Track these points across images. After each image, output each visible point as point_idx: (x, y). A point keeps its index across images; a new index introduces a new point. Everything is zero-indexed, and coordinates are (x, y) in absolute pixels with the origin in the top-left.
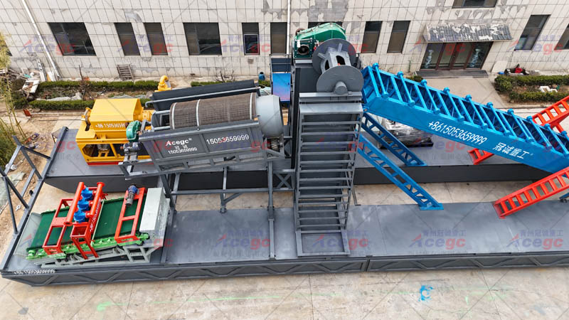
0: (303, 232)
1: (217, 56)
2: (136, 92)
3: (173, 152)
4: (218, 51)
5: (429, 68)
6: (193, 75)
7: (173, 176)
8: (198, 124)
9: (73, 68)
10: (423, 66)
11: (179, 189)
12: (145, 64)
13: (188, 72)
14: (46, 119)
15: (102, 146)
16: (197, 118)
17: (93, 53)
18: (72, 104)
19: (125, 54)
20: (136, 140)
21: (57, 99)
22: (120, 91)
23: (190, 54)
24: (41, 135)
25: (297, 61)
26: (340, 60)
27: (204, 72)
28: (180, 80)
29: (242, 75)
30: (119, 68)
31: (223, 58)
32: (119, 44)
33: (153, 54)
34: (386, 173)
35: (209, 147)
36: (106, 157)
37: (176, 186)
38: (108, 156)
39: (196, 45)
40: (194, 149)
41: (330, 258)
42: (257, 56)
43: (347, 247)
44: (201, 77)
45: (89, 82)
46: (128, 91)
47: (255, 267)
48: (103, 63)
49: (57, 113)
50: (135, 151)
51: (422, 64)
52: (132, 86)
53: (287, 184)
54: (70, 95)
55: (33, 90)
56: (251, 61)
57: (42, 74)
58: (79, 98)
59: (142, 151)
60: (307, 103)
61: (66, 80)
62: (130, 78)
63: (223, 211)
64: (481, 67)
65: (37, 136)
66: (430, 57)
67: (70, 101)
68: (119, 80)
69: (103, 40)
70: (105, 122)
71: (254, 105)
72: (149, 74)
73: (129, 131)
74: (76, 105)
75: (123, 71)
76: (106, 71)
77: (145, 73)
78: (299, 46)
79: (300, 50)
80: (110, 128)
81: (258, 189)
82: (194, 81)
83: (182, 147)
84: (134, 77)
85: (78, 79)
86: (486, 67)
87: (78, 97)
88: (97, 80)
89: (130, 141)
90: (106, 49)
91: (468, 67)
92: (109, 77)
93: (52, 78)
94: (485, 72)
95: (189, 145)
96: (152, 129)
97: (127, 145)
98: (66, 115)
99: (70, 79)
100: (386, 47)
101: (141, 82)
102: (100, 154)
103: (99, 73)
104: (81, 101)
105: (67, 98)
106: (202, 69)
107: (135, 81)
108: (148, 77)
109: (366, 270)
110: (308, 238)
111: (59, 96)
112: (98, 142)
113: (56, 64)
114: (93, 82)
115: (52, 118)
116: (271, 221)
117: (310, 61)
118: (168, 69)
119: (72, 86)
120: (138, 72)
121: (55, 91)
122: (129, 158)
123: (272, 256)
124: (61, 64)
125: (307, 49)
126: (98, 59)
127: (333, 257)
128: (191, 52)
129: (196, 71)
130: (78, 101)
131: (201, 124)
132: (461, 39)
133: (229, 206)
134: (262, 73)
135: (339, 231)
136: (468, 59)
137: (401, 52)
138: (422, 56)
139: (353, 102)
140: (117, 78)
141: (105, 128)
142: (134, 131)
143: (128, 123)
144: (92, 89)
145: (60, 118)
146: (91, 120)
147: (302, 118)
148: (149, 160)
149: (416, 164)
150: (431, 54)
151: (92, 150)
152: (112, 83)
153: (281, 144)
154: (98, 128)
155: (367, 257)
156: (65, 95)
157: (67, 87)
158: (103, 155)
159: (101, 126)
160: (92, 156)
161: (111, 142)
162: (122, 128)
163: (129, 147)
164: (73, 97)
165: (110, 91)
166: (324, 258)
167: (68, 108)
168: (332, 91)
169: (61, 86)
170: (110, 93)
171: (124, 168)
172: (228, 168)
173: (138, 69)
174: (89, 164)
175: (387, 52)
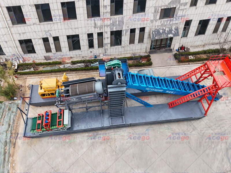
1: (79, 50)
6: (71, 57)
14: (23, 78)
16: (78, 91)
17: (35, 52)
19: (47, 52)
22: (46, 65)
24: (23, 85)
25: (106, 73)
29: (88, 56)
30: (45, 57)
31: (81, 52)
32: (44, 49)
33: (56, 52)
35: (82, 99)
42: (93, 49)
43: (124, 122)
44: (74, 57)
46: (49, 65)
47: (98, 129)
48: (39, 56)
49: (26, 76)
51: (150, 48)
55: (16, 68)
56: (91, 52)
57: (18, 61)
58: (33, 70)
60: (110, 88)
62: (49, 60)
63: (87, 112)
65: (21, 85)
66: (153, 44)
67: (30, 71)
74: (32, 73)
75: (46, 58)
76: (40, 58)
80: (49, 89)
83: (74, 100)
86: (172, 47)
90: (40, 51)
92: (41, 60)
93: (21, 62)
98: (29, 76)
100: (137, 41)
106: (74, 55)
107: (51, 61)
110: (113, 119)
111: (26, 70)
112: (45, 93)
113: (22, 57)
115: (25, 78)
116: (102, 115)
117: (110, 73)
121: (24, 67)
125: (109, 69)
126: (37, 54)
128: (70, 50)
134: (95, 56)
135: (122, 117)
137: (143, 42)
138: (150, 44)
139: (123, 87)
140: (44, 60)
141: (47, 89)
145: (28, 78)
150: (153, 42)
151: (43, 95)
152: (43, 63)
154: (45, 89)
155: (130, 124)
156: (28, 69)
158: (47, 96)
161: (49, 92)
164: (31, 69)
165: (43, 65)
166: (118, 125)
169: (25, 65)
174: (43, 98)
175: (138, 43)
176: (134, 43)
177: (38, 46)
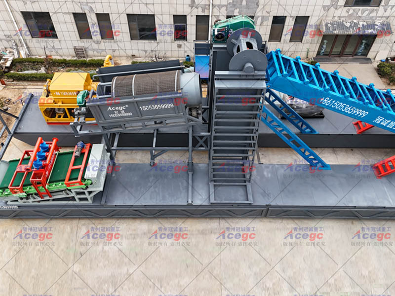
0: (216, 184)
1: (153, 41)
2: (88, 68)
3: (113, 116)
4: (154, 37)
5: (324, 55)
6: (133, 56)
7: (114, 135)
8: (133, 94)
9: (40, 48)
10: (318, 53)
11: (118, 146)
12: (95, 46)
13: (130, 53)
14: (17, 87)
15: (59, 109)
16: (133, 89)
17: (55, 36)
18: (38, 76)
19: (81, 38)
20: (85, 106)
21: (26, 72)
22: (75, 67)
23: (131, 39)
24: (13, 100)
25: (214, 46)
26: (249, 45)
27: (142, 54)
28: (123, 60)
29: (172, 57)
30: (75, 49)
31: (158, 43)
32: (76, 30)
33: (102, 39)
34: (285, 139)
35: (141, 113)
36: (62, 118)
37: (116, 144)
38: (64, 117)
39: (137, 32)
40: (130, 114)
41: (236, 205)
42: (185, 42)
43: (250, 197)
44: (140, 58)
45: (52, 59)
46: (82, 67)
47: (176, 210)
48: (63, 45)
49: (26, 83)
50: (83, 114)
51: (318, 52)
52: (85, 63)
53: (203, 145)
54: (37, 69)
55: (8, 64)
56: (179, 46)
57: (15, 52)
58: (44, 72)
59: (88, 114)
60: (221, 79)
61: (34, 57)
62: (84, 57)
63: (152, 164)
64: (367, 56)
65: (10, 100)
66: (325, 46)
67: (37, 74)
68: (75, 59)
69: (64, 26)
70: (62, 91)
71: (178, 80)
72: (99, 54)
73: (79, 98)
74: (41, 77)
75: (79, 51)
76: (65, 51)
77: (96, 53)
78: (216, 33)
79: (217, 37)
80: (65, 96)
81: (180, 148)
82: (134, 60)
83: (120, 112)
84: (87, 56)
85: (43, 57)
86: (371, 55)
87: (43, 70)
88: (58, 58)
89: (80, 106)
90: (66, 34)
91: (356, 55)
92: (68, 56)
93: (23, 56)
94: (369, 59)
95: (126, 111)
96: (97, 97)
97: (77, 110)
98: (33, 85)
99: (38, 57)
100: (289, 37)
101: (93, 60)
102: (57, 116)
103: (60, 52)
104: (45, 74)
105: (34, 72)
106: (141, 52)
107: (88, 59)
108: (98, 56)
109: (266, 216)
110: (220, 188)
111: (28, 70)
112: (56, 106)
113: (26, 44)
114: (55, 59)
115: (22, 87)
116: (190, 174)
117: (225, 46)
118: (114, 51)
119: (38, 62)
120: (90, 53)
121: (25, 66)
122: (78, 120)
123: (190, 202)
124: (30, 45)
125: (222, 36)
126: (60, 41)
127: (239, 205)
128: (133, 38)
129: (135, 53)
130: (43, 74)
131: (136, 94)
132: (351, 32)
133: (157, 160)
134: (188, 56)
135: (245, 184)
136: (356, 49)
137: (301, 42)
138: (318, 45)
139: (259, 79)
140: (74, 57)
141: (61, 95)
142: (83, 98)
143: (79, 92)
144: (54, 65)
145: (28, 87)
146: (51, 89)
147: (216, 91)
148: (95, 122)
149: (308, 132)
150: (325, 44)
151: (51, 113)
152: (70, 60)
153: (200, 112)
154: (56, 95)
155: (267, 205)
156: (32, 69)
157: (34, 63)
158: (59, 117)
159: (58, 93)
160: (51, 117)
161: (66, 106)
162: (74, 96)
163: (78, 111)
164: (39, 71)
165: (68, 67)
166: (232, 205)
167: (34, 79)
168: (241, 70)
169: (29, 62)
170: (68, 69)
171: (74, 127)
172: (157, 130)
173: (90, 50)
174: (49, 123)
175: (290, 41)
176: (280, 41)
177: (65, 26)
